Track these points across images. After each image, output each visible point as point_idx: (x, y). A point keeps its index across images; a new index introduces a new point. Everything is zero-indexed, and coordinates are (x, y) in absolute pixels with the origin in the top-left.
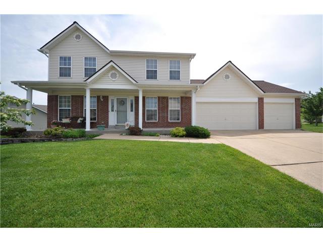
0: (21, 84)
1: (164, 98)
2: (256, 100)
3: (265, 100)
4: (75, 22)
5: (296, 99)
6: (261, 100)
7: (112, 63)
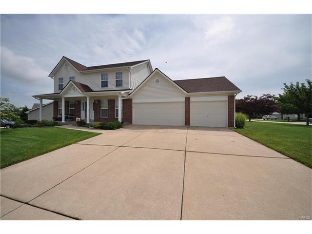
0: (35, 97)
1: (111, 100)
2: (183, 100)
3: (192, 99)
4: (63, 57)
5: (229, 96)
6: (188, 100)
7: (71, 82)
